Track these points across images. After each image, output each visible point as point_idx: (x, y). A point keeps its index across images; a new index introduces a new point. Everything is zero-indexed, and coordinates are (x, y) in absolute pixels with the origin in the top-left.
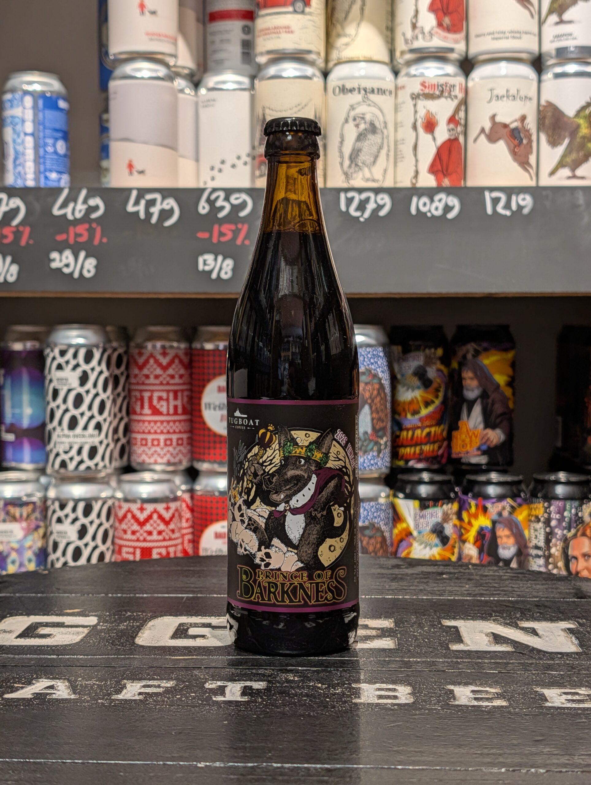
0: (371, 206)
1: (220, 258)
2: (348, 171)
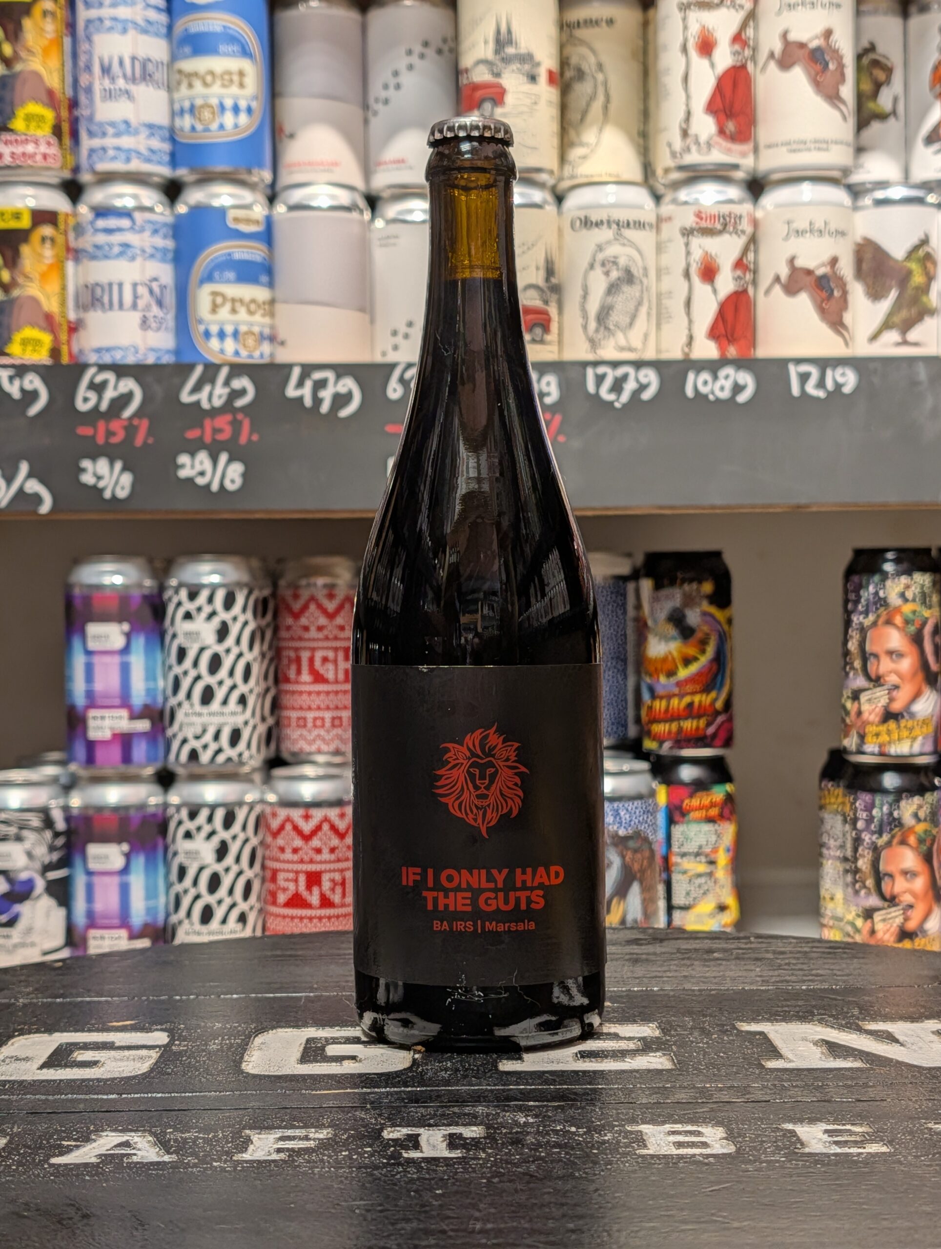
0: (630, 386)
2: (595, 336)
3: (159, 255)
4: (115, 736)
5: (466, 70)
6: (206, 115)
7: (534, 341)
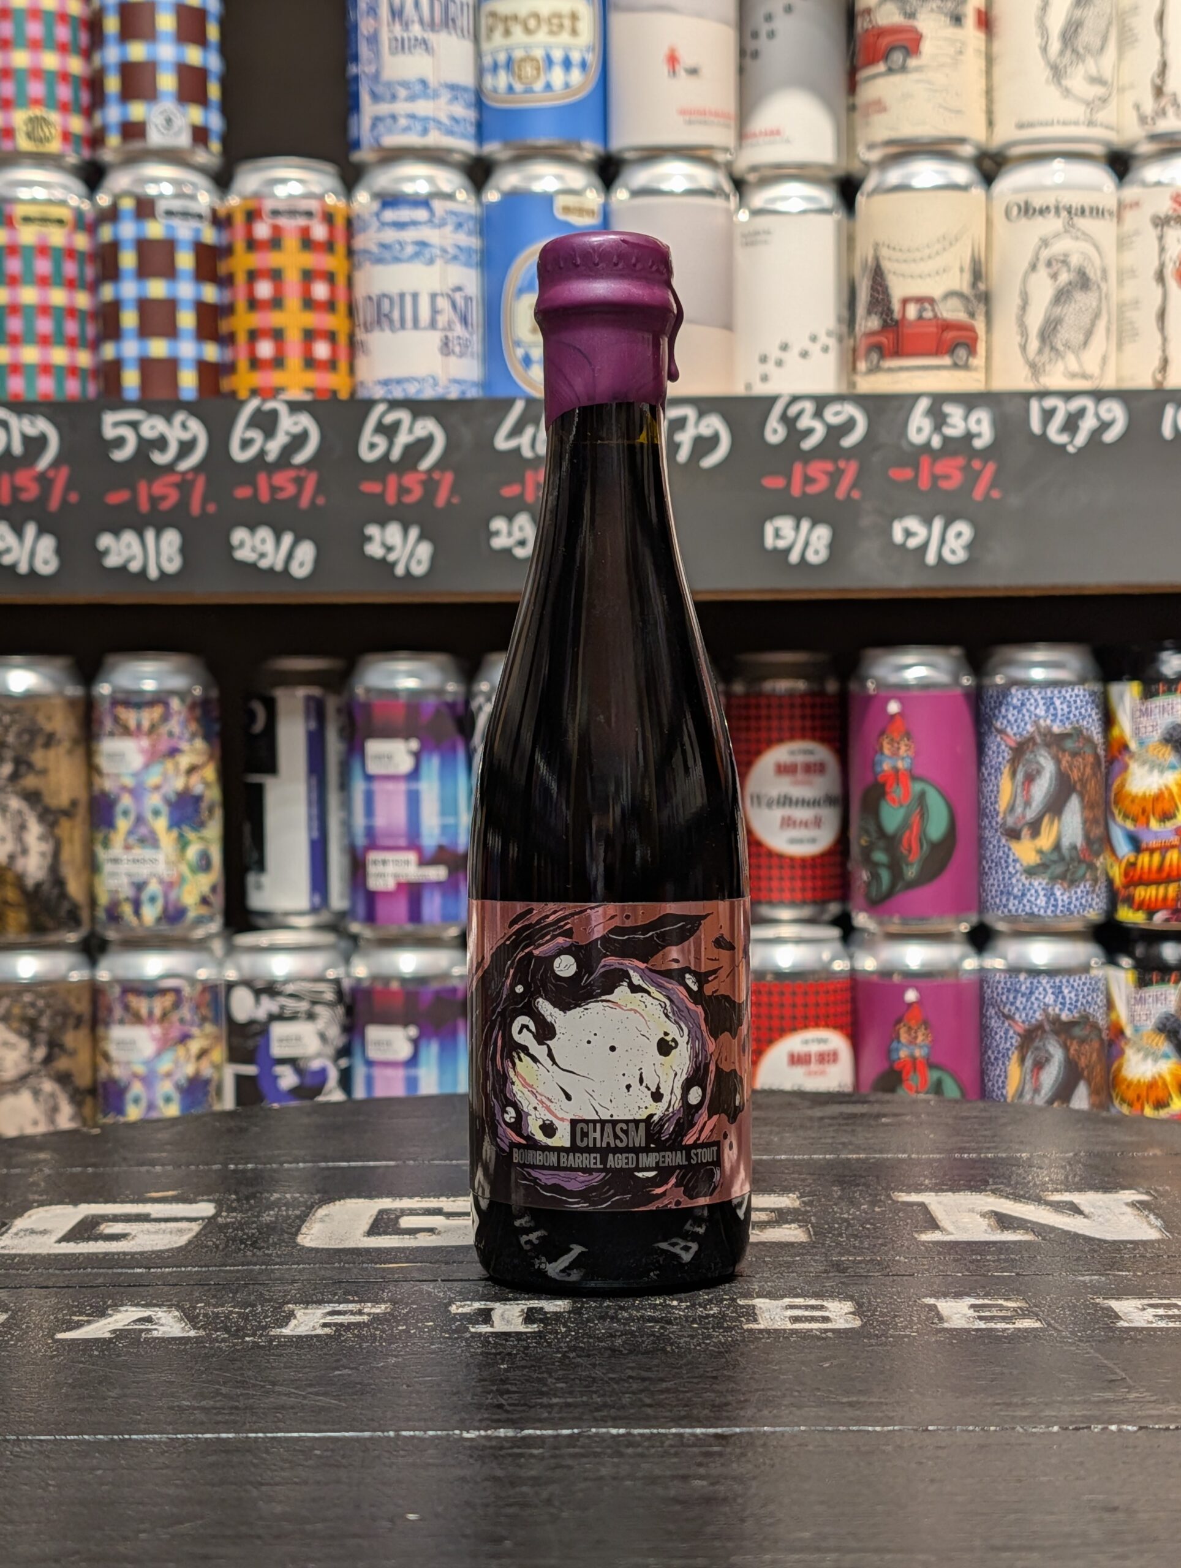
0: (1088, 424)
1: (805, 525)
2: (1037, 359)
3: (462, 257)
4: (400, 886)
5: (868, 11)
6: (529, 70)
7: (956, 366)
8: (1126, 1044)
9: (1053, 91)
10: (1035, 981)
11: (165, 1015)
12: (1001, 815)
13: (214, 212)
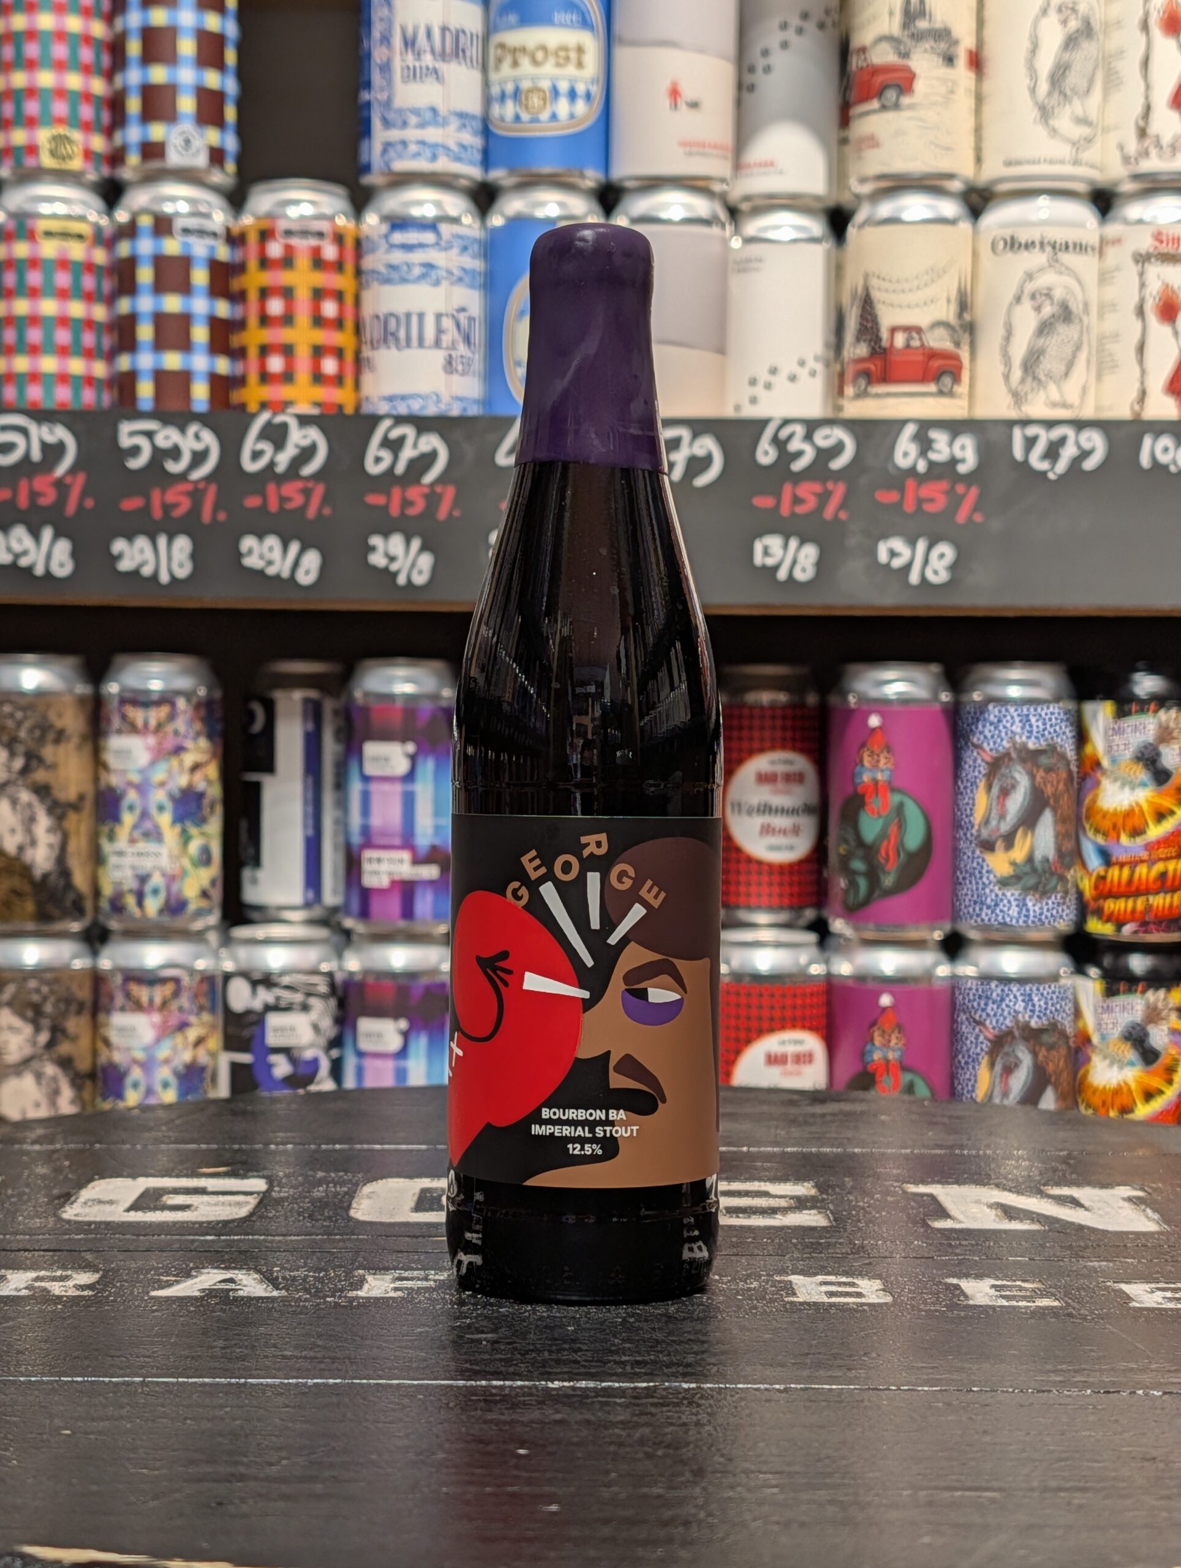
0: (1069, 452)
1: (793, 543)
2: (1020, 388)
3: (467, 279)
4: (394, 883)
5: (863, 50)
6: (535, 101)
7: (941, 393)
8: (1093, 1052)
9: (1041, 131)
10: (1006, 989)
11: (165, 1004)
12: (976, 827)
13: (228, 230)
